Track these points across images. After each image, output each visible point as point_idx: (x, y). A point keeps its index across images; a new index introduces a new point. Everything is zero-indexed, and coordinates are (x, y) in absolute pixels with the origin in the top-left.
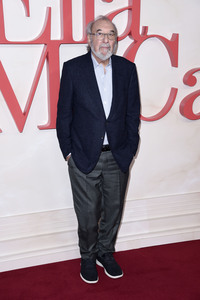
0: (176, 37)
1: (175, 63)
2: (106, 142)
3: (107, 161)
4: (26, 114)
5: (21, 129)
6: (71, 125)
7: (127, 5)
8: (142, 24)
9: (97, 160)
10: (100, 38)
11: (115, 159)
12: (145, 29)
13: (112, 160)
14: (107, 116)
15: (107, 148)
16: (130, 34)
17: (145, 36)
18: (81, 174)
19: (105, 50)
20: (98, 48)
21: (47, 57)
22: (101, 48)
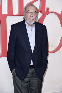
3: (32, 73)
6: (14, 55)
9: (28, 73)
11: (36, 72)
13: (34, 73)
15: (32, 67)
16: (41, 11)
18: (19, 80)
19: (31, 20)
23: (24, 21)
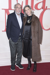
10: (18, 9)
20: (17, 11)
22: (18, 11)
23: (14, 13)
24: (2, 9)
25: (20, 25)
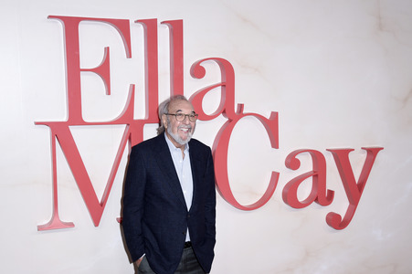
0: (275, 115)
1: (275, 144)
2: (188, 239)
4: (103, 204)
5: (97, 222)
7: (220, 81)
8: (237, 101)
12: (241, 107)
14: (189, 208)
16: (224, 112)
17: (241, 114)
21: (130, 139)
24: (37, 123)
25: (184, 192)
